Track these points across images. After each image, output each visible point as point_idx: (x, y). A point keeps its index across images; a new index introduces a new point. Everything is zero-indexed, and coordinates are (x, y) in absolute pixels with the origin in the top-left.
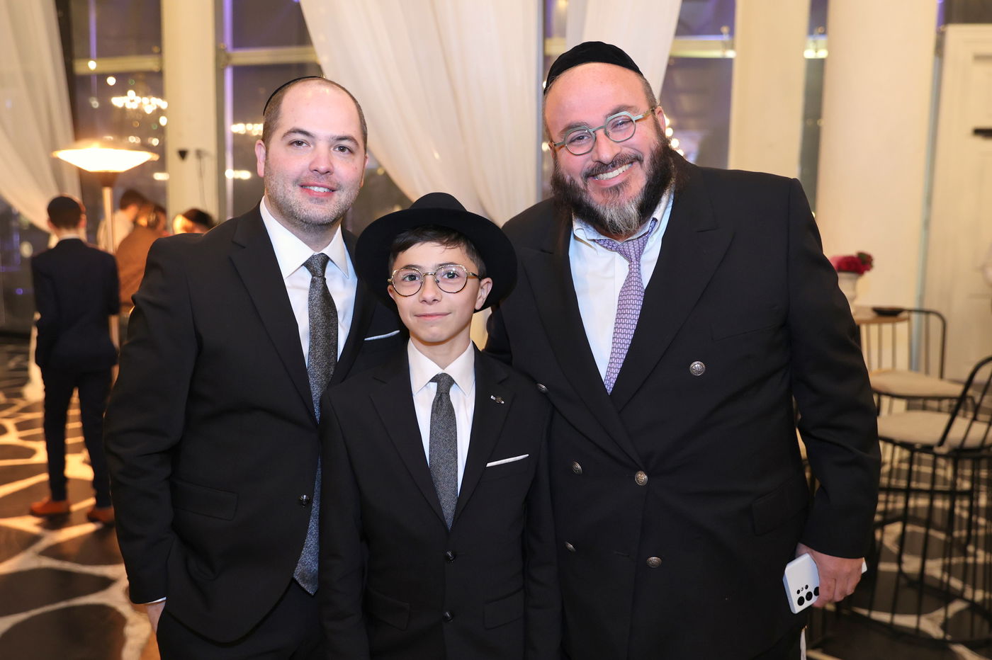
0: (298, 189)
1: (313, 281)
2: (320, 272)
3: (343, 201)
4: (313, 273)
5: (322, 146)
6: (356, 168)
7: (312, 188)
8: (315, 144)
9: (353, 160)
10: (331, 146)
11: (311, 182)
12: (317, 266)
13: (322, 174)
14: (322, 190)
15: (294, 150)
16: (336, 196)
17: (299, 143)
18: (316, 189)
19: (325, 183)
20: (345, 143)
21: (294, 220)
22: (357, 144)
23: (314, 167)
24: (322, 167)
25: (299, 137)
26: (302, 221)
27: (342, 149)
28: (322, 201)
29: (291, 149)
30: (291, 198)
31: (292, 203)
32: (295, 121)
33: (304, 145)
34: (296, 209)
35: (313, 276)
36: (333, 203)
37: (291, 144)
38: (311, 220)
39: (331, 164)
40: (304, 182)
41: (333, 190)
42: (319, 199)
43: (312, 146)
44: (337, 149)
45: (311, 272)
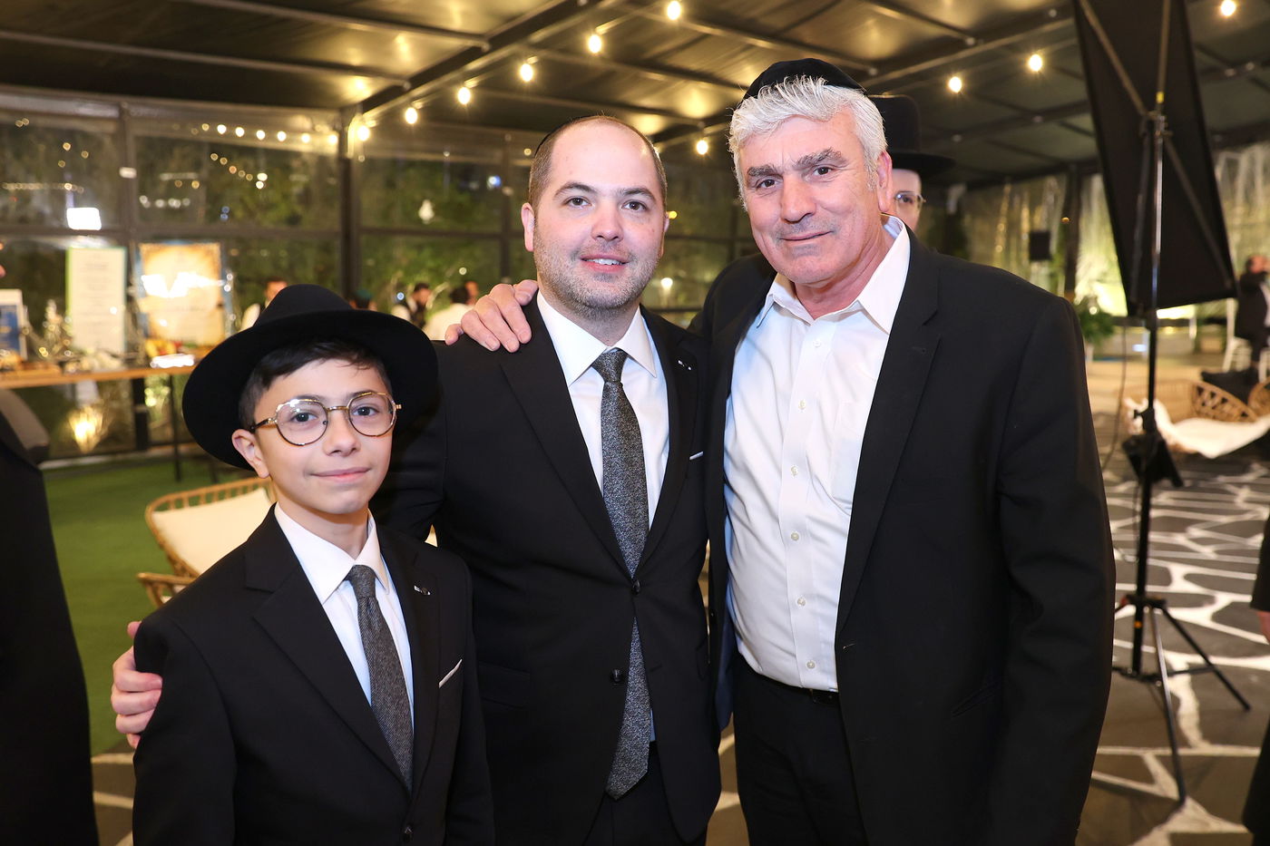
0: (579, 263)
1: (606, 389)
2: (613, 376)
3: (638, 275)
4: (606, 378)
5: (607, 204)
6: (653, 231)
7: (596, 261)
8: (597, 201)
9: (649, 220)
10: (618, 204)
11: (594, 253)
12: (611, 367)
13: (608, 240)
14: (609, 262)
15: (571, 210)
16: (628, 270)
17: (578, 201)
18: (601, 261)
19: (611, 252)
20: (637, 197)
21: (574, 304)
22: (653, 198)
23: (597, 232)
24: (608, 231)
25: (577, 193)
26: (585, 304)
27: (635, 205)
28: (610, 277)
29: (566, 209)
30: (569, 275)
31: (571, 282)
32: (571, 173)
33: (584, 203)
34: (577, 290)
35: (606, 381)
36: (625, 278)
37: (566, 203)
38: (596, 302)
39: (620, 227)
40: (586, 254)
41: (623, 263)
42: (606, 276)
43: (593, 205)
44: (628, 206)
45: (602, 376)
